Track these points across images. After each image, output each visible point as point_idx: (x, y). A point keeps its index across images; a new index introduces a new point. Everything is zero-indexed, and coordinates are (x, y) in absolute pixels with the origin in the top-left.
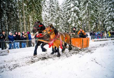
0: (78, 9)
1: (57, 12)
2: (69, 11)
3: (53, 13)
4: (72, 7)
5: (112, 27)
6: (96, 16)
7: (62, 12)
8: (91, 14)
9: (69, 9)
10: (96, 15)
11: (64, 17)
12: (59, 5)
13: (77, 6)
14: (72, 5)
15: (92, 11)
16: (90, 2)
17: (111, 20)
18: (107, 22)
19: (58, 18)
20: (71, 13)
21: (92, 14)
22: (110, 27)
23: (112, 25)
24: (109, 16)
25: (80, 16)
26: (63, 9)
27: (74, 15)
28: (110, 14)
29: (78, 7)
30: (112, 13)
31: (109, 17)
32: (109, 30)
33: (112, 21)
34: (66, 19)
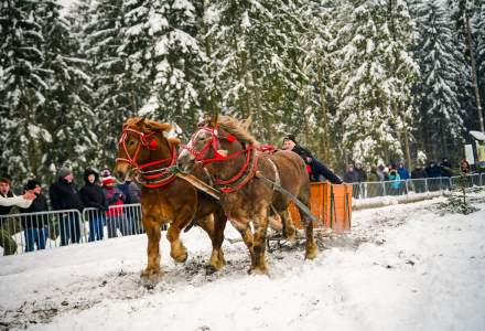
0: (193, 42)
1: (54, 58)
2: (137, 55)
3: (28, 63)
4: (158, 34)
5: (379, 142)
6: (292, 80)
7: (84, 61)
8: (272, 70)
9: (139, 43)
10: (295, 76)
11: (100, 89)
12: (63, 14)
13: (186, 29)
14: (157, 22)
15: (275, 59)
16: (263, 10)
17: (370, 106)
18: (353, 117)
19: (61, 96)
20: (150, 65)
21: (275, 73)
22: (369, 142)
23: (380, 130)
24: (360, 82)
25: (209, 85)
26: (87, 41)
27: (173, 81)
28: (361, 70)
29: (192, 31)
30: (373, 64)
31: (363, 89)
32: (367, 160)
33: (377, 109)
34: (111, 103)
